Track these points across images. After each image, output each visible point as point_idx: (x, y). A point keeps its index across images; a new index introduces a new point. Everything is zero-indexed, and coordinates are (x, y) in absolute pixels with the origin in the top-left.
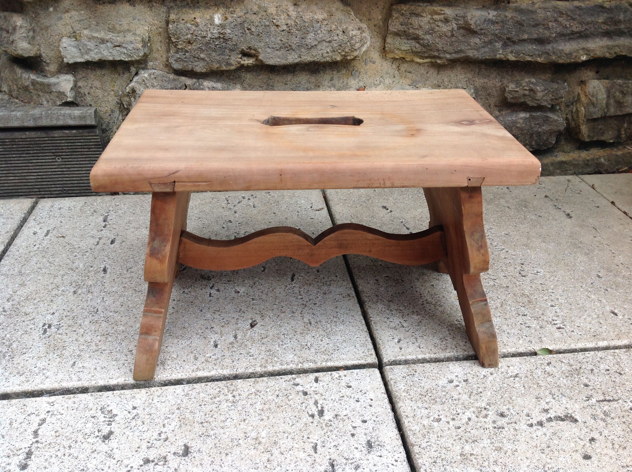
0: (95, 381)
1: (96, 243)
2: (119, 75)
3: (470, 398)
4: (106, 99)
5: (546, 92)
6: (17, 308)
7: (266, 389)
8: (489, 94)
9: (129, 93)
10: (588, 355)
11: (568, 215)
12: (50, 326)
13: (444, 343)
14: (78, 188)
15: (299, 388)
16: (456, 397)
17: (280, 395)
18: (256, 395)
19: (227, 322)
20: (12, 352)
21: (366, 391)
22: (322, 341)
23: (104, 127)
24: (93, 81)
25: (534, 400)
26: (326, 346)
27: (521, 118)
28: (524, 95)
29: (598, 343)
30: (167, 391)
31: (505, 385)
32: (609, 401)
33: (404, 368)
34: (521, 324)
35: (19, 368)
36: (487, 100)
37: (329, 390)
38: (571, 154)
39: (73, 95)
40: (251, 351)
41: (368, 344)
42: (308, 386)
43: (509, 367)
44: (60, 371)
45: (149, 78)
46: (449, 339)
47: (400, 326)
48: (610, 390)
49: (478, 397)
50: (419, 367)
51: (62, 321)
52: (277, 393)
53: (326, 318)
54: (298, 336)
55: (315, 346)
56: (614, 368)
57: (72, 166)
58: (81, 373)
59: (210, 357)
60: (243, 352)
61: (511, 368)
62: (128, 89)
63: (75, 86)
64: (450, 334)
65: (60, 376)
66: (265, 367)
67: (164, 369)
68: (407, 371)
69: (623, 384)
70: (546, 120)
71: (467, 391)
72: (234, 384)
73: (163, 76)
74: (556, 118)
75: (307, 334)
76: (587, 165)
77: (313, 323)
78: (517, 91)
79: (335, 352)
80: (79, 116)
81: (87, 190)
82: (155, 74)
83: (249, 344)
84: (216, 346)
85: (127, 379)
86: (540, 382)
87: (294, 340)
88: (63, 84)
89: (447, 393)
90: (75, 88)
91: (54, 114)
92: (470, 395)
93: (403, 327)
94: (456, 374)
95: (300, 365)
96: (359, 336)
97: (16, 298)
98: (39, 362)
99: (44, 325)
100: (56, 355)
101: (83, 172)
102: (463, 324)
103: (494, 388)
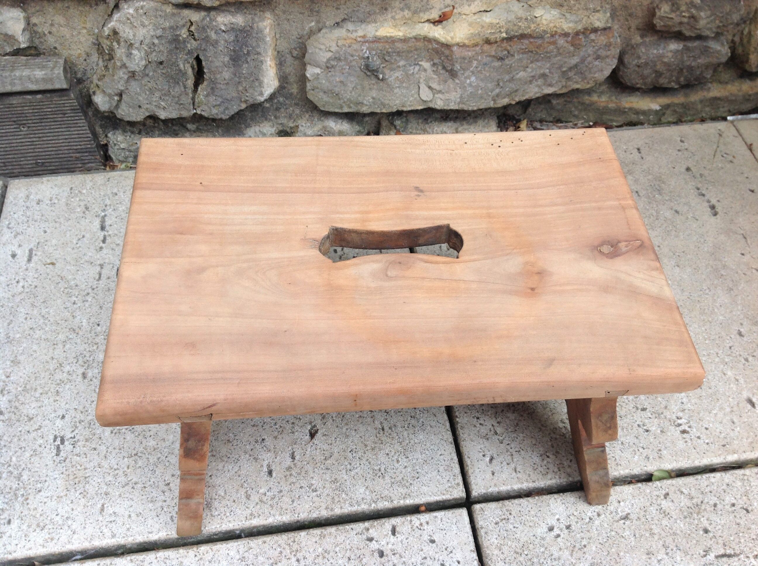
0: (132, 538)
1: (97, 277)
2: (91, 7)
3: (572, 555)
4: (76, 39)
5: (713, 18)
6: (16, 408)
7: (335, 547)
8: (630, 15)
9: (109, 35)
10: (713, 480)
11: (713, 207)
12: (62, 441)
13: (545, 462)
14: (57, 160)
15: (374, 545)
16: (556, 555)
17: (353, 557)
18: (324, 557)
19: (280, 430)
20: (25, 488)
21: (452, 548)
22: (398, 461)
23: (79, 76)
24: (54, 16)
25: (644, 557)
26: (404, 471)
27: (671, 51)
28: (681, 23)
29: (727, 457)
30: (219, 553)
31: (613, 533)
32: (729, 556)
33: (496, 508)
34: (639, 426)
35: (38, 516)
36: (627, 21)
37: (409, 548)
38: (729, 86)
39: (27, 37)
40: (313, 482)
41: (452, 465)
42: (383, 543)
43: (619, 502)
44: (88, 522)
45: (135, 15)
46: (551, 456)
47: (492, 432)
48: (732, 538)
49: (580, 554)
50: (513, 505)
51: (76, 431)
52: (348, 555)
53: (402, 419)
54: (369, 454)
55: (391, 472)
56: (740, 502)
57: (44, 135)
58: (113, 524)
59: (265, 494)
60: (304, 483)
61: (622, 504)
62: (107, 31)
63: (28, 24)
64: (553, 447)
65: (90, 530)
66: (332, 510)
67: (212, 515)
68: (500, 513)
69: (748, 529)
70: (706, 51)
71: (569, 544)
72: (296, 540)
73: (157, 10)
74: (719, 48)
75: (380, 450)
76: (748, 100)
77: (386, 428)
78: (672, 18)
79: (415, 482)
80: (43, 79)
81: (69, 161)
82: (145, 9)
83: (309, 468)
84: (270, 473)
85: (170, 533)
86: (653, 527)
87: (364, 460)
88: (10, 24)
89: (546, 548)
90: (29, 26)
91: (6, 77)
92: (573, 551)
93: (496, 433)
94: (557, 517)
95: (373, 505)
96: (443, 452)
97: (10, 387)
98: (60, 506)
99: (55, 438)
100: (78, 492)
101: (61, 141)
102: (569, 427)
103: (600, 538)
